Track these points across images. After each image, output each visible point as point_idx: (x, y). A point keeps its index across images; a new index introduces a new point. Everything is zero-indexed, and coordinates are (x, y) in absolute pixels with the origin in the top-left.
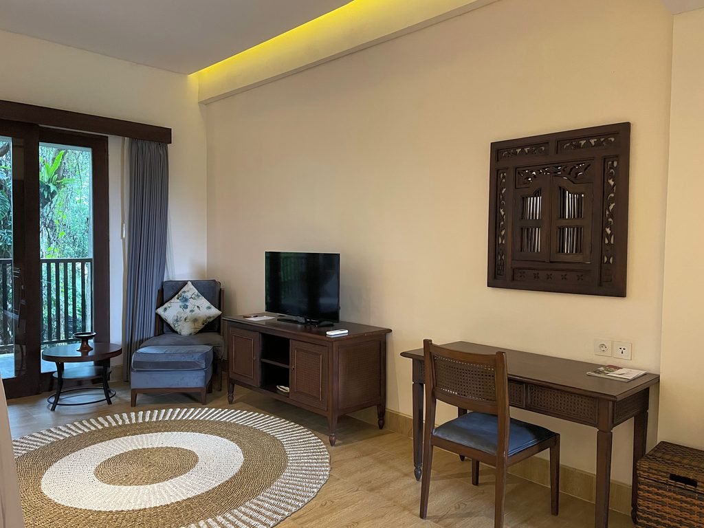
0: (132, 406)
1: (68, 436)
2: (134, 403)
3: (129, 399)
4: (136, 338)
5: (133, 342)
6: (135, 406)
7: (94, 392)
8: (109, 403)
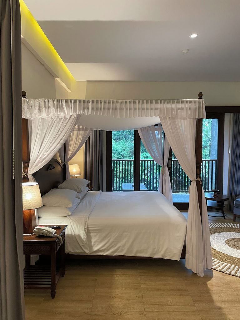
0: (234, 221)
1: (212, 227)
2: (234, 220)
3: (233, 218)
4: (234, 194)
5: (232, 195)
6: (235, 221)
7: (217, 213)
8: (225, 218)
